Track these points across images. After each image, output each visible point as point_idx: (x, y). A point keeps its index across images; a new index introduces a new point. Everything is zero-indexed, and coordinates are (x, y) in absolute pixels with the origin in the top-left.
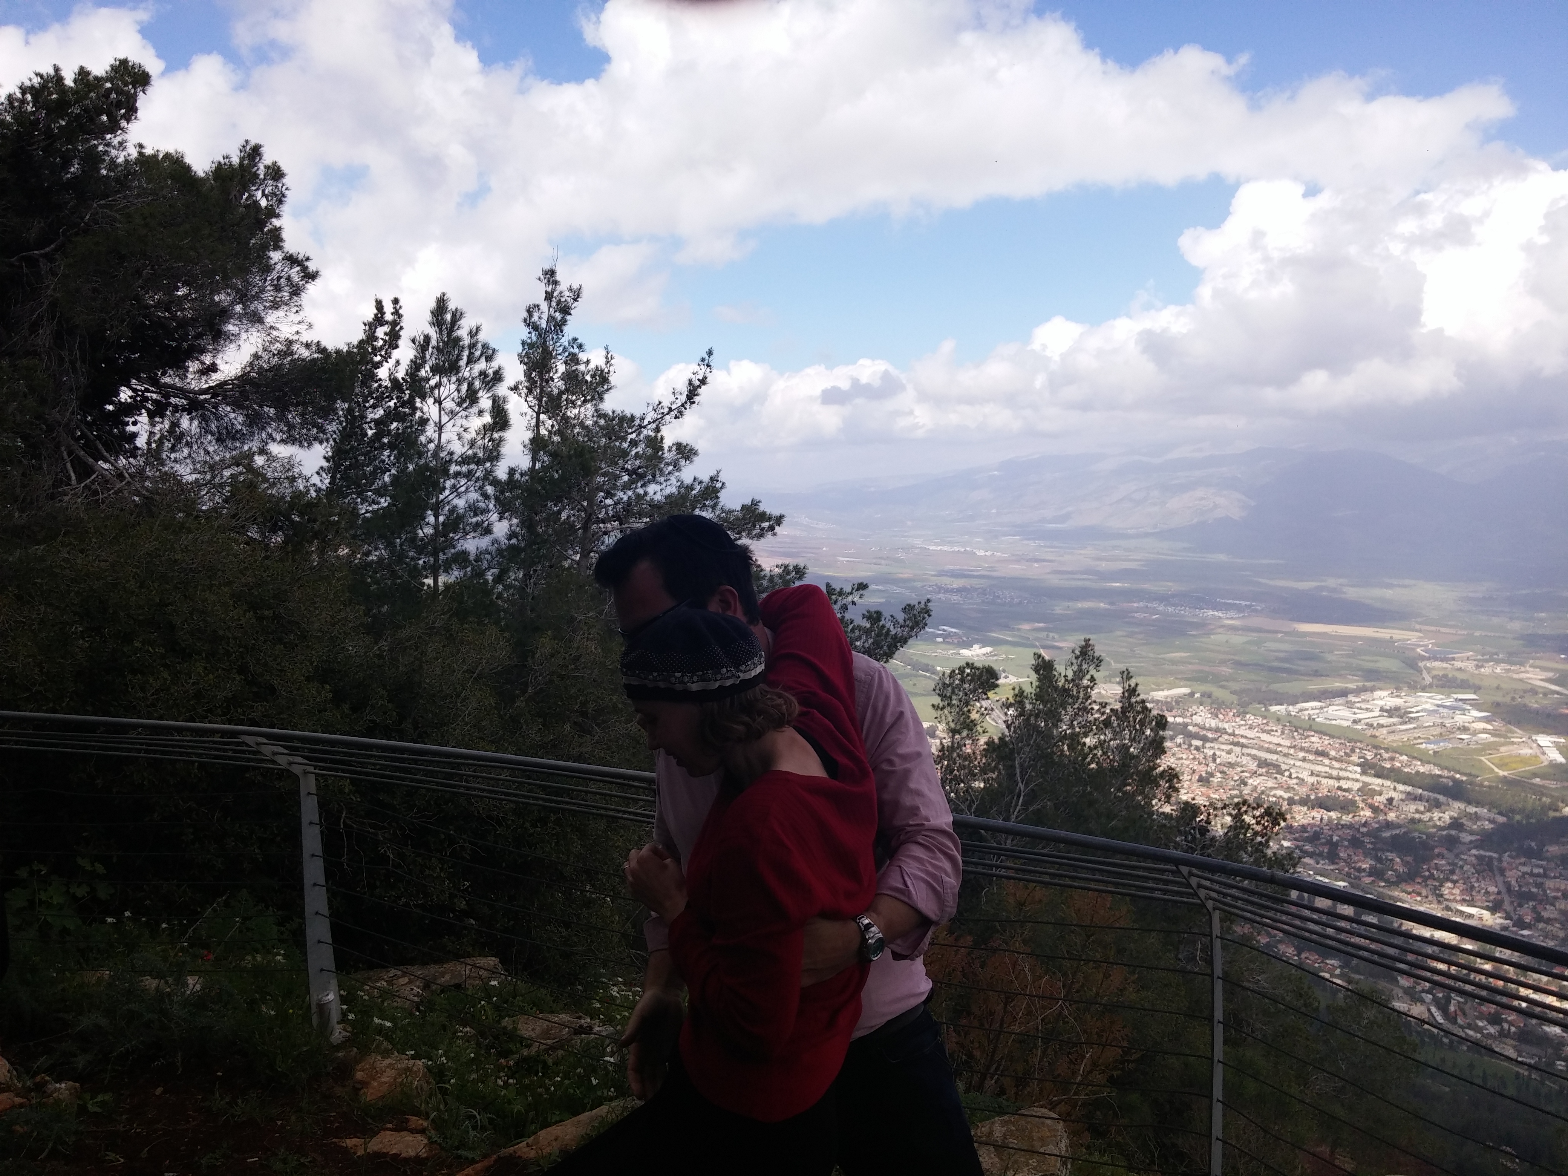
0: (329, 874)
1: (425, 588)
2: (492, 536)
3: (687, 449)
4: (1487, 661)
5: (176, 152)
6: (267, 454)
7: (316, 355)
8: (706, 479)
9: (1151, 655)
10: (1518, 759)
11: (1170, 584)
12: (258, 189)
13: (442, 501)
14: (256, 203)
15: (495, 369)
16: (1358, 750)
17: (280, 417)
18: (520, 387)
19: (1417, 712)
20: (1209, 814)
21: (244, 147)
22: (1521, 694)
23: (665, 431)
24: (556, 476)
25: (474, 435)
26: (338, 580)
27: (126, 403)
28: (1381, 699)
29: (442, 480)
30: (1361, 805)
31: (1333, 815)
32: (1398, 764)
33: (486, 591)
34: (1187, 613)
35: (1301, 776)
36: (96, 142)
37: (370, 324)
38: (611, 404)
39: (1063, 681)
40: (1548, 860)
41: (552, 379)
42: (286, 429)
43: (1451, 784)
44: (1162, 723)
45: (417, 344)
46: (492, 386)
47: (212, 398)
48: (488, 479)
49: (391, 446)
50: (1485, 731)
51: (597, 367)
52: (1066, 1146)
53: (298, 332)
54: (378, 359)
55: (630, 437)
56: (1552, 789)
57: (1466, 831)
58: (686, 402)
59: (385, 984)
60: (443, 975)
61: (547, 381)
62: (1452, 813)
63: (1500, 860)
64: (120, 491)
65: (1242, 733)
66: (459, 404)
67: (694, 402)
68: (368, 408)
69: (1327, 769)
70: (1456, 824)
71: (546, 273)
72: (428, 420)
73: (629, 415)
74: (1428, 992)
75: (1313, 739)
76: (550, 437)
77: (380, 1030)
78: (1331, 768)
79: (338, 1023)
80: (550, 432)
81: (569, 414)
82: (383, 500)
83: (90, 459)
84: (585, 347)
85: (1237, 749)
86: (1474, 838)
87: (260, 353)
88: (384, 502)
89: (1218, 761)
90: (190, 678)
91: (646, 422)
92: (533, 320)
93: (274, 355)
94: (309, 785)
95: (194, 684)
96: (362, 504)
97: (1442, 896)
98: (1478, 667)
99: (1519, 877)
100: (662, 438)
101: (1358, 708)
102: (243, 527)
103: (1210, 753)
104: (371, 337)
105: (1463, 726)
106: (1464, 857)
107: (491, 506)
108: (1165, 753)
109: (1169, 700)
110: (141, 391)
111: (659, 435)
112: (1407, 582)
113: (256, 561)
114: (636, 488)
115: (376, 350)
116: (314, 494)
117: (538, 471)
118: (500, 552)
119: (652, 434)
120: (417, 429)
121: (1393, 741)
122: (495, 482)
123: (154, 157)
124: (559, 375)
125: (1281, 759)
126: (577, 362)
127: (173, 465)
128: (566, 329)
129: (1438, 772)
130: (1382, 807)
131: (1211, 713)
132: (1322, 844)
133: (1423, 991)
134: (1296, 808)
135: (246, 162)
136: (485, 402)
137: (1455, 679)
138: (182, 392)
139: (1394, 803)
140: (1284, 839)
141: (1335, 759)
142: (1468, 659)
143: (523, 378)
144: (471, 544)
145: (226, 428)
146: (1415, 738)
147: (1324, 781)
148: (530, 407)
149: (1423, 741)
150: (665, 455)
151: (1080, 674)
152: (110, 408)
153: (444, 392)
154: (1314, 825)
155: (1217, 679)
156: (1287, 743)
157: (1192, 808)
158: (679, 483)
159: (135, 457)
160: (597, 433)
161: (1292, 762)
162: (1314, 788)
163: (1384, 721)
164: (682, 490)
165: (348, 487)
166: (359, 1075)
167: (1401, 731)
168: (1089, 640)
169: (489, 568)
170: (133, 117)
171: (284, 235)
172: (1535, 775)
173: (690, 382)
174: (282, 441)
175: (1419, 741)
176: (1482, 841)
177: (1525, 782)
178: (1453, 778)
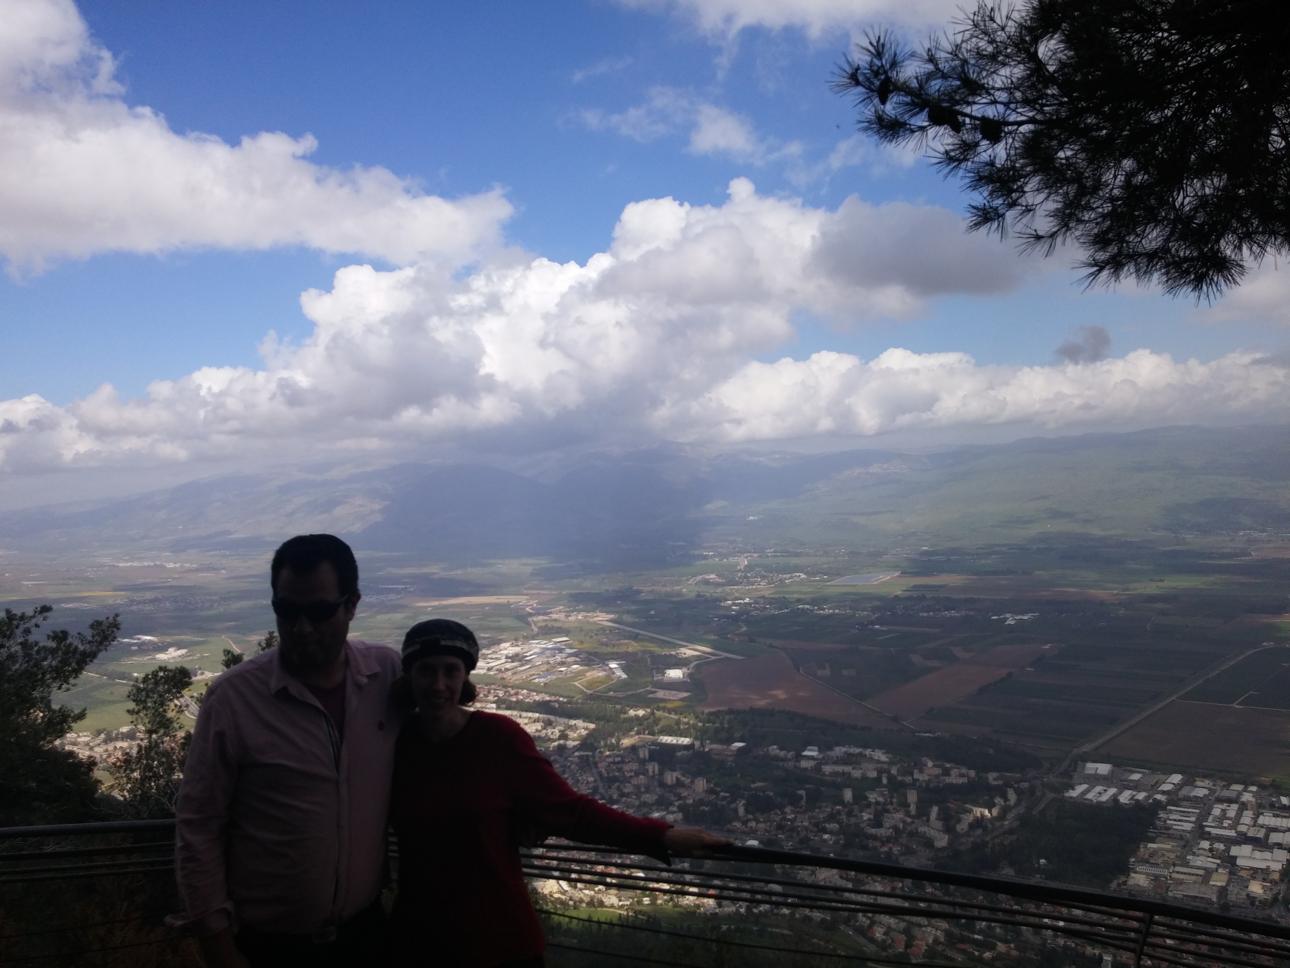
4: (573, 611)
10: (598, 680)
19: (531, 655)
22: (595, 633)
28: (505, 649)
32: (521, 697)
50: (575, 663)
56: (620, 698)
57: (570, 739)
62: (560, 728)
63: (593, 756)
70: (563, 736)
86: (577, 743)
98: (567, 616)
99: (607, 766)
101: (492, 659)
105: (562, 662)
106: (571, 759)
121: (516, 680)
129: (548, 698)
137: (552, 627)
142: (560, 612)
146: (531, 676)
149: (536, 676)
163: (508, 666)
167: (521, 672)
172: (610, 690)
175: (534, 677)
176: (581, 744)
177: (603, 696)
178: (557, 701)
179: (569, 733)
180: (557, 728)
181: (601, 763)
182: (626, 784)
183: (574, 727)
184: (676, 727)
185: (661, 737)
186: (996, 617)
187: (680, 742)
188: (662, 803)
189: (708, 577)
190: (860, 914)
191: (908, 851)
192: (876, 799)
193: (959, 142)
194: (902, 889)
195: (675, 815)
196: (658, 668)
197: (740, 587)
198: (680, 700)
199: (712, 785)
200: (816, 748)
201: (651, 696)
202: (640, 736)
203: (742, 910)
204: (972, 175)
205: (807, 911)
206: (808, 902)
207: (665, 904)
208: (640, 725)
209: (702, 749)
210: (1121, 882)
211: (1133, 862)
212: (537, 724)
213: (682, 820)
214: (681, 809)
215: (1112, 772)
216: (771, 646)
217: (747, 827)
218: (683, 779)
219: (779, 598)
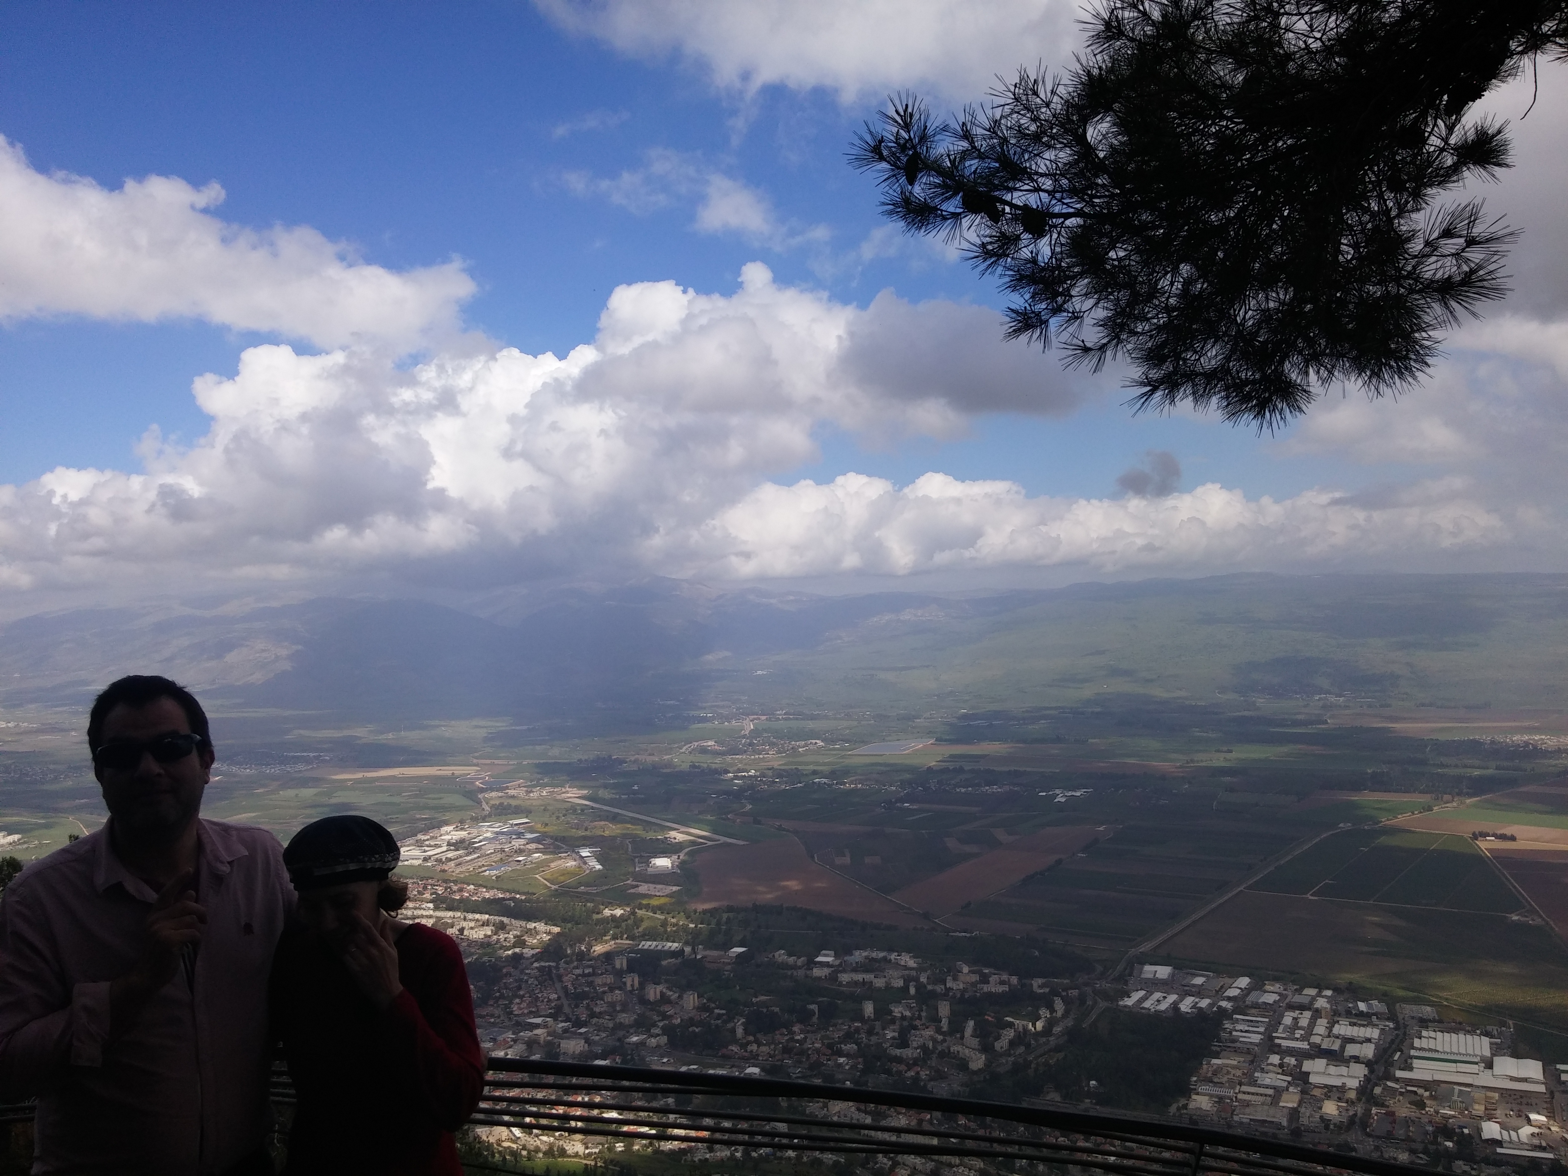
4: (536, 786)
10: (566, 872)
16: (430, 887)
19: (481, 841)
22: (564, 813)
28: (448, 834)
32: (466, 894)
50: (537, 851)
56: (593, 895)
57: (527, 947)
62: (515, 933)
70: (519, 942)
86: (534, 952)
98: (528, 792)
99: (574, 980)
105: (520, 849)
121: (461, 872)
129: (500, 895)
137: (509, 806)
139: (465, 933)
142: (519, 786)
146: (479, 867)
149: (486, 868)
163: (451, 855)
167: (467, 862)
172: (580, 884)
175: (484, 869)
176: (542, 953)
177: (572, 892)
178: (513, 899)
179: (527, 939)
180: (511, 933)
181: (567, 975)
182: (598, 1002)
183: (533, 931)
184: (662, 929)
185: (643, 943)
186: (1044, 794)
187: (666, 948)
188: (642, 1025)
189: (705, 744)
190: (881, 1155)
191: (939, 1076)
192: (902, 1014)
193: (998, 234)
194: (930, 1122)
195: (658, 1038)
196: (641, 856)
197: (744, 757)
198: (667, 896)
199: (705, 1001)
200: (832, 953)
201: (632, 891)
202: (617, 941)
203: (738, 1155)
204: (1011, 273)
205: (817, 1154)
206: (818, 1144)
207: (643, 1150)
208: (617, 927)
209: (694, 956)
210: (1181, 1105)
211: (1195, 1082)
212: (485, 927)
213: (666, 1044)
214: (666, 1031)
215: (1173, 975)
216: (780, 828)
217: (746, 1051)
218: (668, 993)
219: (792, 769)
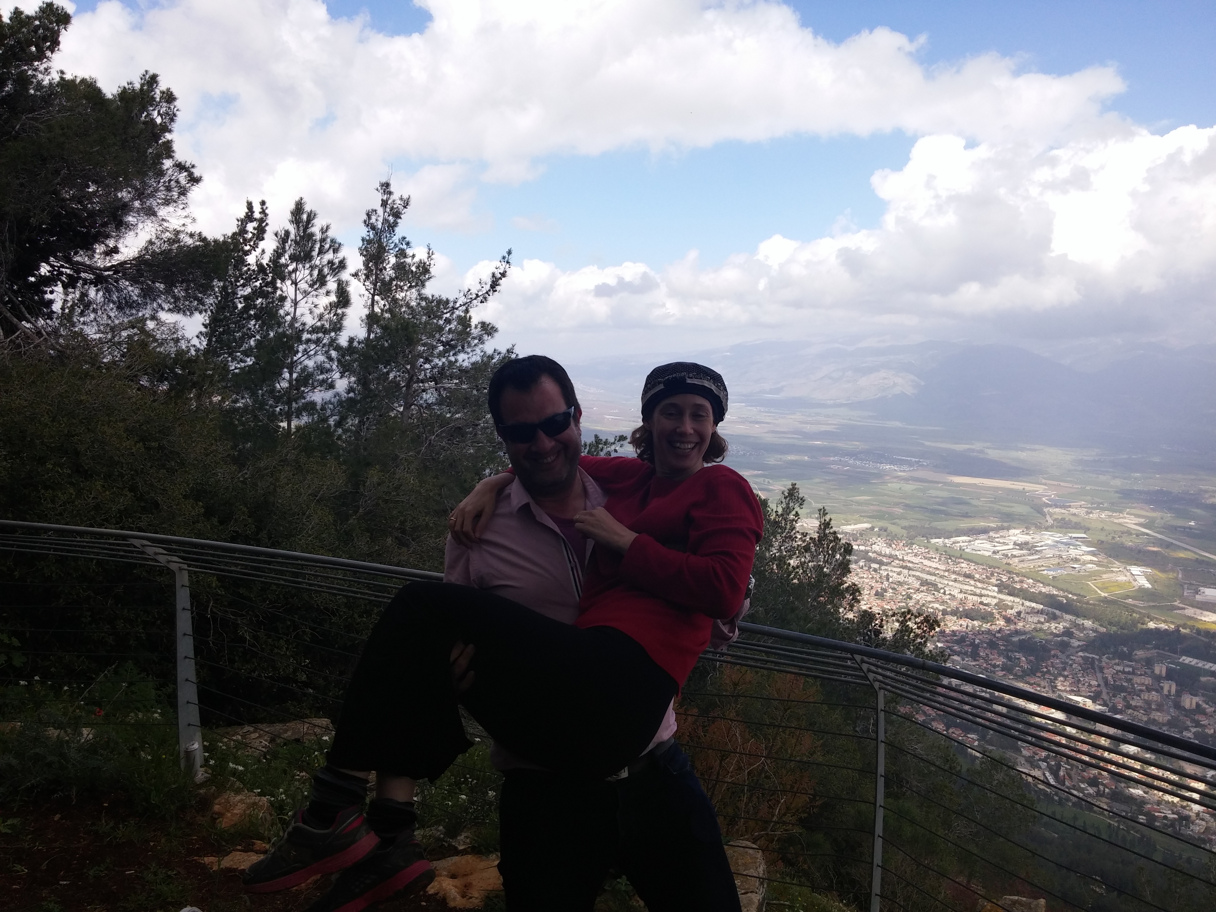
0: (198, 650)
1: (281, 430)
2: (335, 390)
3: (490, 327)
4: (1095, 509)
5: (90, 77)
6: (157, 320)
7: (198, 243)
8: (504, 351)
9: (843, 498)
10: (1116, 584)
11: (857, 443)
12: (154, 110)
13: (296, 361)
14: (153, 120)
15: (340, 259)
16: (996, 575)
17: (168, 291)
18: (360, 274)
19: (1041, 546)
20: (882, 620)
21: (144, 75)
22: (1120, 534)
23: (472, 313)
24: (386, 344)
25: (322, 310)
26: (211, 420)
27: (45, 276)
28: (1014, 535)
29: (296, 345)
30: (997, 616)
31: (976, 623)
32: (1025, 586)
33: (328, 433)
34: (870, 466)
35: (952, 593)
36: (26, 68)
37: (242, 221)
38: (431, 289)
39: (774, 516)
40: (1136, 661)
41: (385, 269)
42: (172, 300)
43: (1065, 601)
44: (848, 549)
45: (279, 237)
46: (338, 272)
47: (114, 274)
48: (332, 345)
49: (257, 317)
50: (1091, 562)
51: (421, 260)
52: (764, 871)
53: (184, 225)
54: (247, 248)
55: (445, 316)
56: (1141, 608)
57: (1075, 638)
58: (489, 290)
59: (240, 737)
60: (286, 731)
61: (381, 270)
62: (1065, 624)
63: (1100, 661)
64: (38, 345)
65: (909, 559)
66: (311, 286)
67: (496, 291)
68: (238, 287)
69: (973, 588)
70: (1067, 633)
71: (382, 185)
72: (286, 297)
73: (445, 299)
74: (1044, 760)
75: (963, 565)
76: (382, 314)
77: (234, 773)
78: (975, 587)
79: (201, 767)
80: (382, 310)
81: (397, 296)
82: (249, 360)
83: (15, 320)
84: (411, 245)
85: (905, 572)
86: (1081, 643)
87: (153, 240)
88: (250, 361)
89: (891, 580)
90: (91, 494)
91: (458, 305)
92: (371, 221)
93: (164, 241)
94: (183, 579)
95: (93, 498)
96: (232, 362)
97: (1056, 687)
98: (1088, 513)
99: (1114, 674)
100: (470, 318)
101: (997, 543)
102: (136, 376)
103: (885, 573)
104: (243, 231)
105: (1076, 558)
106: (1073, 658)
107: (334, 367)
108: (851, 572)
109: (855, 532)
110: (57, 267)
111: (468, 315)
112: (1037, 447)
113: (145, 403)
114: (449, 356)
115: (246, 241)
116: (193, 353)
117: (372, 341)
118: (340, 403)
119: (463, 314)
120: (277, 304)
121: (1023, 568)
122: (338, 348)
123: (73, 81)
124: (390, 265)
125: (938, 580)
126: (405, 256)
127: (81, 327)
128: (397, 229)
129: (1055, 593)
130: (1013, 618)
131: (887, 543)
132: (967, 646)
133: (1040, 760)
134: (948, 617)
135: (145, 88)
136: (332, 285)
137: (1070, 521)
138: (91, 269)
139: (1022, 616)
140: (938, 641)
141: (979, 581)
142: (1081, 507)
143: (363, 268)
144: (318, 396)
145: (125, 298)
146: (1039, 566)
147: (970, 597)
148: (367, 290)
149: (1045, 568)
150: (472, 331)
151: (787, 510)
152: (32, 279)
153: (299, 275)
154: (960, 632)
155: (892, 518)
156: (943, 567)
157: (869, 615)
158: (483, 353)
159: (51, 319)
160: (419, 312)
161: (946, 582)
162: (962, 602)
163: (1016, 552)
164: (485, 359)
165: (222, 349)
166: (217, 808)
167: (1029, 561)
168: (795, 484)
169: (332, 415)
170: (56, 49)
171: (175, 147)
172: (1128, 597)
173: (493, 275)
174: (170, 310)
175: (1042, 568)
176: (1087, 646)
177: (1120, 601)
178: (1066, 597)
179: (1075, 631)
180: (1061, 624)
181: (1108, 669)
182: (1135, 697)
183: (1081, 626)
185: (1184, 658)
196: (1190, 584)
201: (1178, 611)
202: (1158, 650)
208: (1161, 639)
218: (1204, 706)
